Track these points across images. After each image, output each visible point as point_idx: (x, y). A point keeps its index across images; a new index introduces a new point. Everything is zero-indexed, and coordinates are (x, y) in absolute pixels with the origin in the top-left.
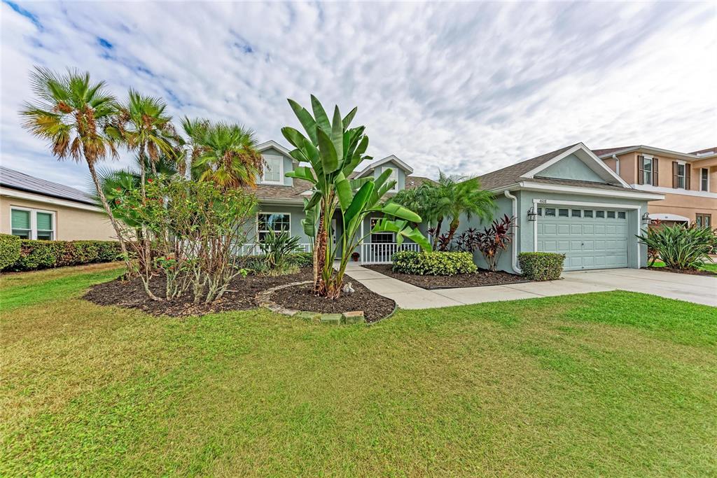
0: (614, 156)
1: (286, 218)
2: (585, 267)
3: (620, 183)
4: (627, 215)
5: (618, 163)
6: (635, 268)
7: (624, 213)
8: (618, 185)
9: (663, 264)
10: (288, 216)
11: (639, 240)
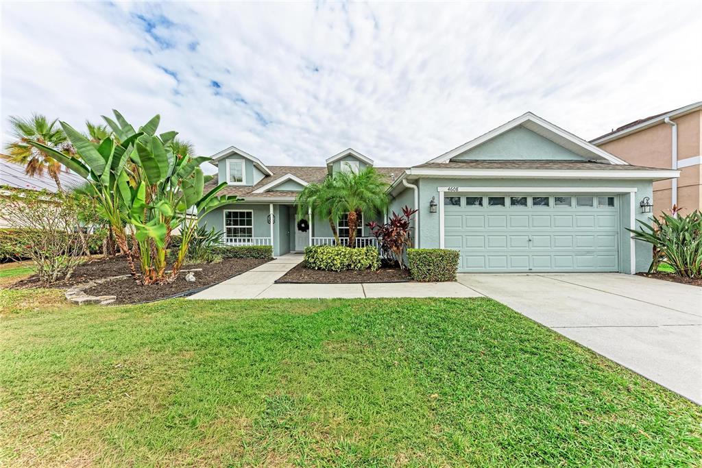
0: (667, 120)
1: (249, 214)
2: (534, 269)
3: (605, 159)
4: (616, 201)
5: (674, 128)
6: (628, 273)
7: (612, 199)
8: (603, 161)
9: (670, 270)
10: (251, 213)
11: (632, 234)
